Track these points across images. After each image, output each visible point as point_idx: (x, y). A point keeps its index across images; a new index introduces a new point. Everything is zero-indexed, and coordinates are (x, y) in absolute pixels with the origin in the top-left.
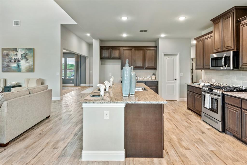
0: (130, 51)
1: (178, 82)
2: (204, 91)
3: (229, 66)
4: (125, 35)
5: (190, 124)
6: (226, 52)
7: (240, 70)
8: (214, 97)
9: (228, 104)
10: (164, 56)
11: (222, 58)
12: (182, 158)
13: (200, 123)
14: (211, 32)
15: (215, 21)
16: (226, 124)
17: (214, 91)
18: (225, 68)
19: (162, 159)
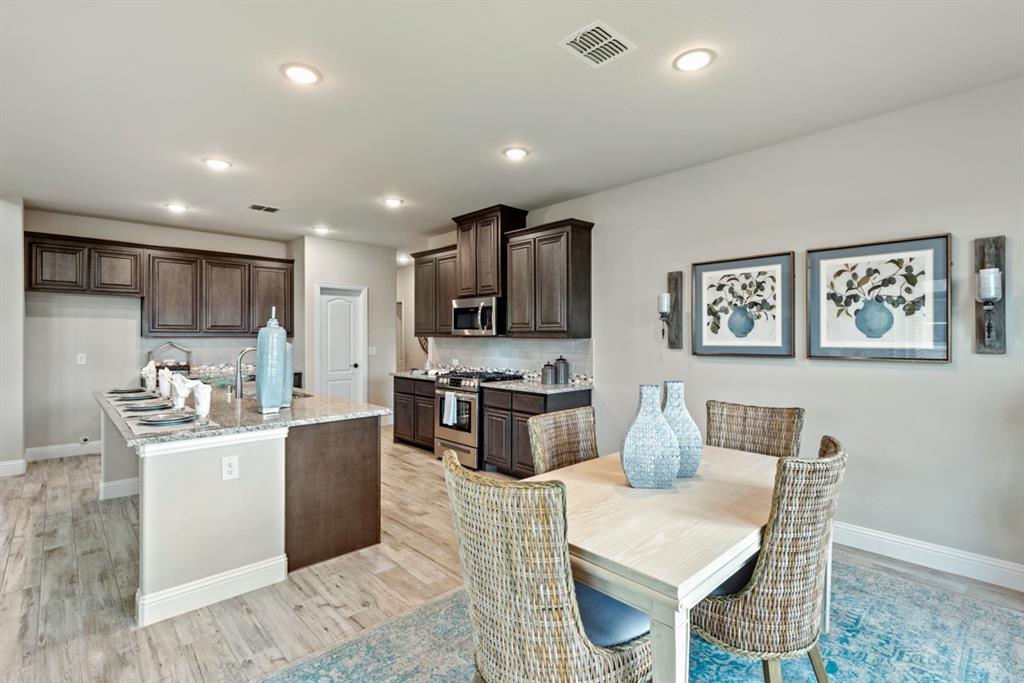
0: (189, 268)
1: (362, 371)
2: (440, 388)
3: (490, 328)
4: (177, 209)
5: (413, 471)
6: (483, 299)
7: (507, 337)
8: (464, 396)
9: (490, 407)
10: (321, 293)
11: (477, 309)
12: (418, 530)
13: (433, 464)
14: (454, 247)
15: (464, 222)
16: (486, 449)
17: (463, 383)
18: (483, 332)
19: (377, 546)
